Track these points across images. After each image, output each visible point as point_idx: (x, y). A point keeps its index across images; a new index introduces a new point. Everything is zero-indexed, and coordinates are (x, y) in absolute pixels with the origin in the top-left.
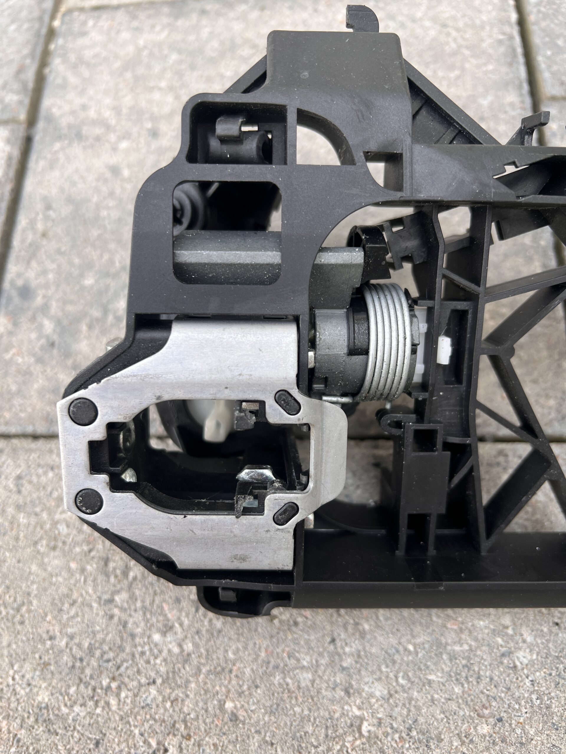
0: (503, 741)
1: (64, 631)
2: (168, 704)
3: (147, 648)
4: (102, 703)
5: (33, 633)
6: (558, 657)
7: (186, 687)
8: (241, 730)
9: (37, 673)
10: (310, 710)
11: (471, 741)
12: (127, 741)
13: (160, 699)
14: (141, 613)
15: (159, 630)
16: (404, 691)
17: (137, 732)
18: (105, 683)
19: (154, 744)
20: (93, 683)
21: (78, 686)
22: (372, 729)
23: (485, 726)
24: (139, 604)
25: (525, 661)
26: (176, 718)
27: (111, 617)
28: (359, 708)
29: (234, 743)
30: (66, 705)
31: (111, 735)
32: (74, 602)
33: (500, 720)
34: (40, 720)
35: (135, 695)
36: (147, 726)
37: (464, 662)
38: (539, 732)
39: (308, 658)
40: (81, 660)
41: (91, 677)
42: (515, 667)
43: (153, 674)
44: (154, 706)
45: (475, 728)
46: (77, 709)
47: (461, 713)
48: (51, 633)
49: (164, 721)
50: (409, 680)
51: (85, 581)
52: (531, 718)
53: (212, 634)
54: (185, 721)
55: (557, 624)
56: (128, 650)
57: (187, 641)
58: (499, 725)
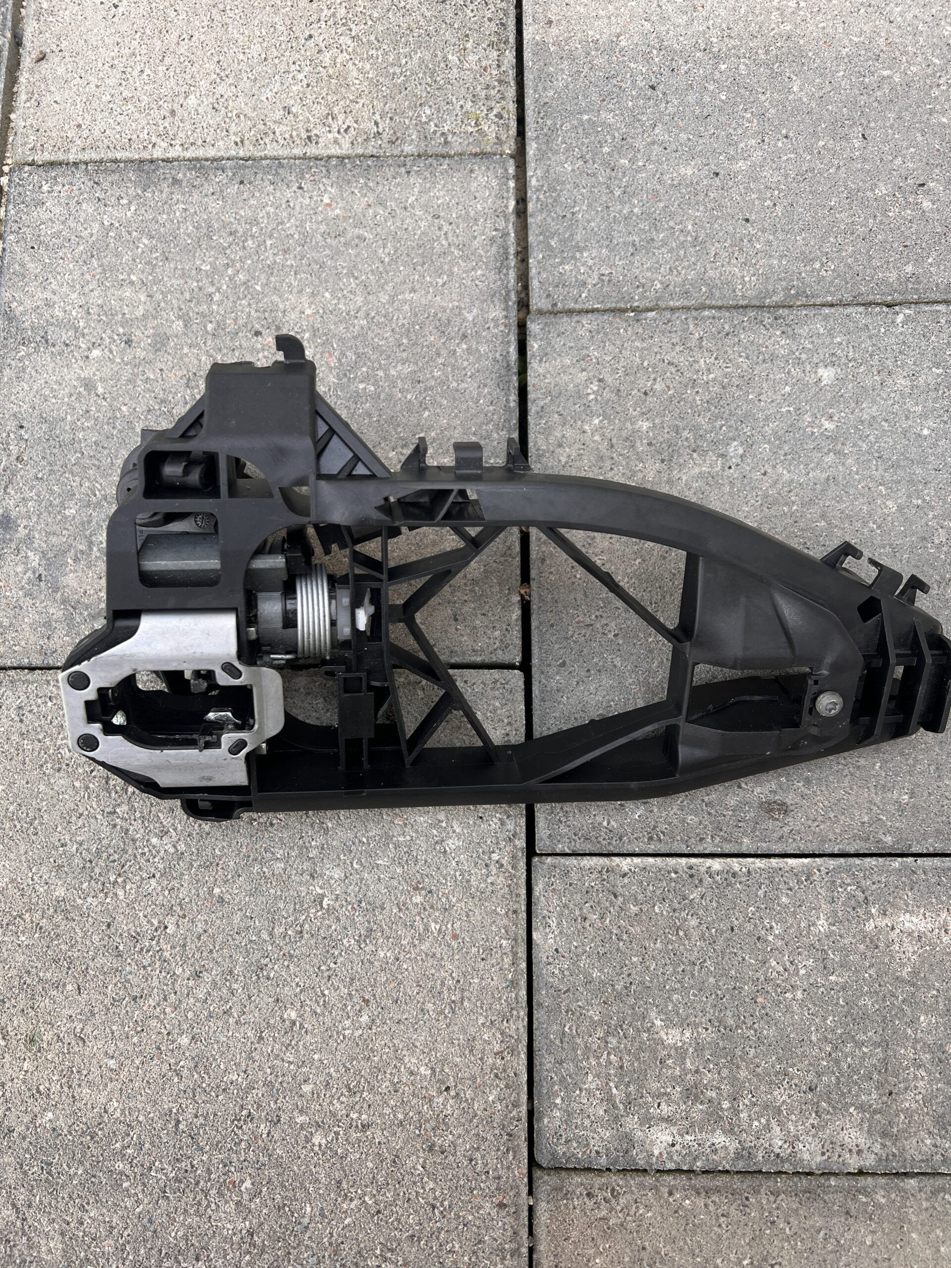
0: (432, 907)
1: (74, 839)
2: (167, 892)
3: (146, 850)
4: (111, 894)
5: (46, 842)
6: (479, 843)
7: (181, 879)
8: (226, 909)
9: (53, 874)
10: (282, 891)
11: (407, 909)
12: (133, 922)
13: (160, 888)
14: (140, 822)
15: (156, 835)
16: (357, 873)
17: (141, 914)
18: (112, 879)
19: (156, 923)
20: (102, 879)
21: (89, 881)
22: (331, 903)
23: (418, 897)
24: (138, 815)
25: (454, 847)
26: (173, 903)
27: (115, 826)
28: (321, 888)
29: (221, 919)
30: (80, 898)
31: (120, 918)
32: (81, 815)
33: (430, 892)
34: (59, 910)
35: (139, 887)
36: (149, 909)
37: (405, 849)
38: (459, 900)
39: (281, 852)
40: (91, 862)
41: (100, 875)
42: (445, 851)
43: (152, 870)
44: (155, 894)
45: (411, 899)
46: (89, 900)
47: (401, 888)
48: (63, 841)
49: (163, 905)
50: (361, 864)
51: (89, 797)
52: (453, 891)
53: (202, 836)
54: (180, 904)
55: (481, 818)
56: (130, 852)
57: (180, 843)
58: (429, 895)
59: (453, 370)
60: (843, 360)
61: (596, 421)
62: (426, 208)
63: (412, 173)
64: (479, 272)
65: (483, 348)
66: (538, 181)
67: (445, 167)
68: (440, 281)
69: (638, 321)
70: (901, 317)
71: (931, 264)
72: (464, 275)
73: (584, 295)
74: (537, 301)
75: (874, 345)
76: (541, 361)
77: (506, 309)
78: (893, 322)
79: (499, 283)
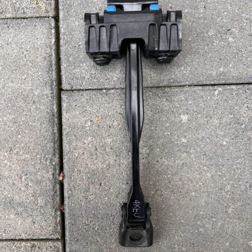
59: (30, 118)
60: (192, 111)
61: (90, 139)
62: (16, 44)
63: (10, 27)
64: (40, 73)
65: (42, 107)
66: (64, 30)
67: (24, 24)
68: (24, 78)
69: (107, 95)
70: (217, 92)
71: (231, 67)
72: (33, 75)
73: (84, 83)
74: (65, 86)
75: (205, 105)
76: (67, 112)
77: (52, 90)
78: (214, 94)
79: (48, 78)
